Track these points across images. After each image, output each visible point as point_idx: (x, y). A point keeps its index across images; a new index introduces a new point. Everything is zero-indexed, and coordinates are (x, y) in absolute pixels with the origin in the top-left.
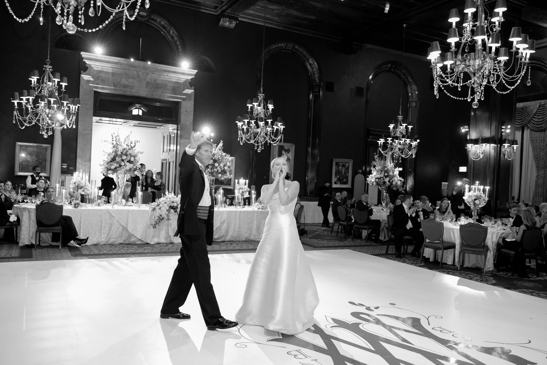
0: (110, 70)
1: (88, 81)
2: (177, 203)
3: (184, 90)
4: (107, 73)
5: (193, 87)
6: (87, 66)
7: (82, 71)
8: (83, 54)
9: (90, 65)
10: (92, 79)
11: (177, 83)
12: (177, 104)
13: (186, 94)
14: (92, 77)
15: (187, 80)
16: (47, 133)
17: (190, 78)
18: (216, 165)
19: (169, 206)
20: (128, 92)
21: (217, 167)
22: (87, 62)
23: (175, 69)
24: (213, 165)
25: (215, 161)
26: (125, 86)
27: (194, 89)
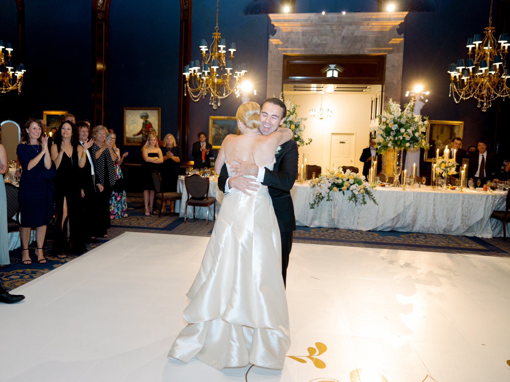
0: (300, 29)
1: (277, 46)
2: (342, 179)
3: (390, 40)
4: (297, 33)
5: (403, 35)
6: (275, 28)
7: (270, 36)
8: (272, 16)
9: (278, 27)
10: (281, 43)
11: (381, 32)
12: (382, 60)
13: (393, 45)
14: (281, 40)
15: (394, 26)
16: (216, 103)
17: (398, 23)
18: (402, 130)
19: (332, 182)
20: (320, 51)
21: (403, 134)
22: (276, 24)
23: (377, 15)
24: (398, 131)
25: (401, 126)
26: (317, 45)
27: (405, 37)
